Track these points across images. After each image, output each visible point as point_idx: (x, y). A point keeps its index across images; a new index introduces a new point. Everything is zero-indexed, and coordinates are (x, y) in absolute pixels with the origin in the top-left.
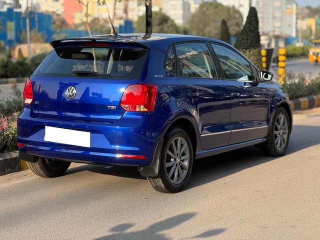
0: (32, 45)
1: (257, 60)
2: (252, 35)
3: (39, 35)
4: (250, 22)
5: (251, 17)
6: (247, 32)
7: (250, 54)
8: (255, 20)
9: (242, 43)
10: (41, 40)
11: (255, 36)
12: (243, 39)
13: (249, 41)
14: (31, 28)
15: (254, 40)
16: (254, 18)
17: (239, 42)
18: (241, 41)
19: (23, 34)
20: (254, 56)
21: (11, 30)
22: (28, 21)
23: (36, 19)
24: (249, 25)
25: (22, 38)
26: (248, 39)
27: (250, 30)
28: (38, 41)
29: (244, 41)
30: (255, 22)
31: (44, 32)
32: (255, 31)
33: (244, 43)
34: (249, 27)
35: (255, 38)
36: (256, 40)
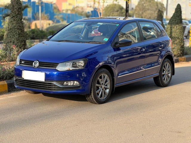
0: (42, 21)
1: (180, 32)
2: (178, 18)
3: (46, 15)
4: (177, 12)
5: (178, 9)
6: (175, 17)
7: (176, 28)
8: (180, 11)
9: (172, 23)
10: (47, 19)
11: (180, 19)
12: (173, 21)
13: (176, 22)
14: (42, 12)
15: (179, 22)
16: (179, 10)
17: (171, 22)
18: (172, 22)
19: (37, 14)
20: (179, 30)
21: (29, 12)
22: (40, 7)
23: (44, 6)
24: (177, 13)
25: (36, 17)
26: (176, 21)
27: (177, 16)
28: (45, 19)
29: (174, 22)
30: (179, 12)
31: (48, 14)
32: (180, 17)
33: (173, 23)
34: (177, 14)
35: (179, 20)
36: (180, 21)
